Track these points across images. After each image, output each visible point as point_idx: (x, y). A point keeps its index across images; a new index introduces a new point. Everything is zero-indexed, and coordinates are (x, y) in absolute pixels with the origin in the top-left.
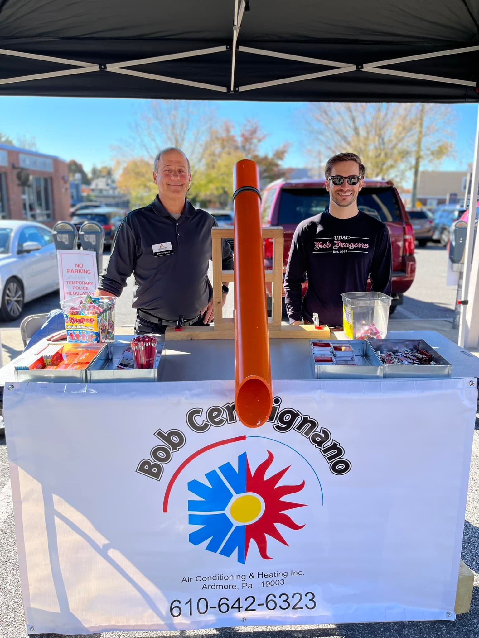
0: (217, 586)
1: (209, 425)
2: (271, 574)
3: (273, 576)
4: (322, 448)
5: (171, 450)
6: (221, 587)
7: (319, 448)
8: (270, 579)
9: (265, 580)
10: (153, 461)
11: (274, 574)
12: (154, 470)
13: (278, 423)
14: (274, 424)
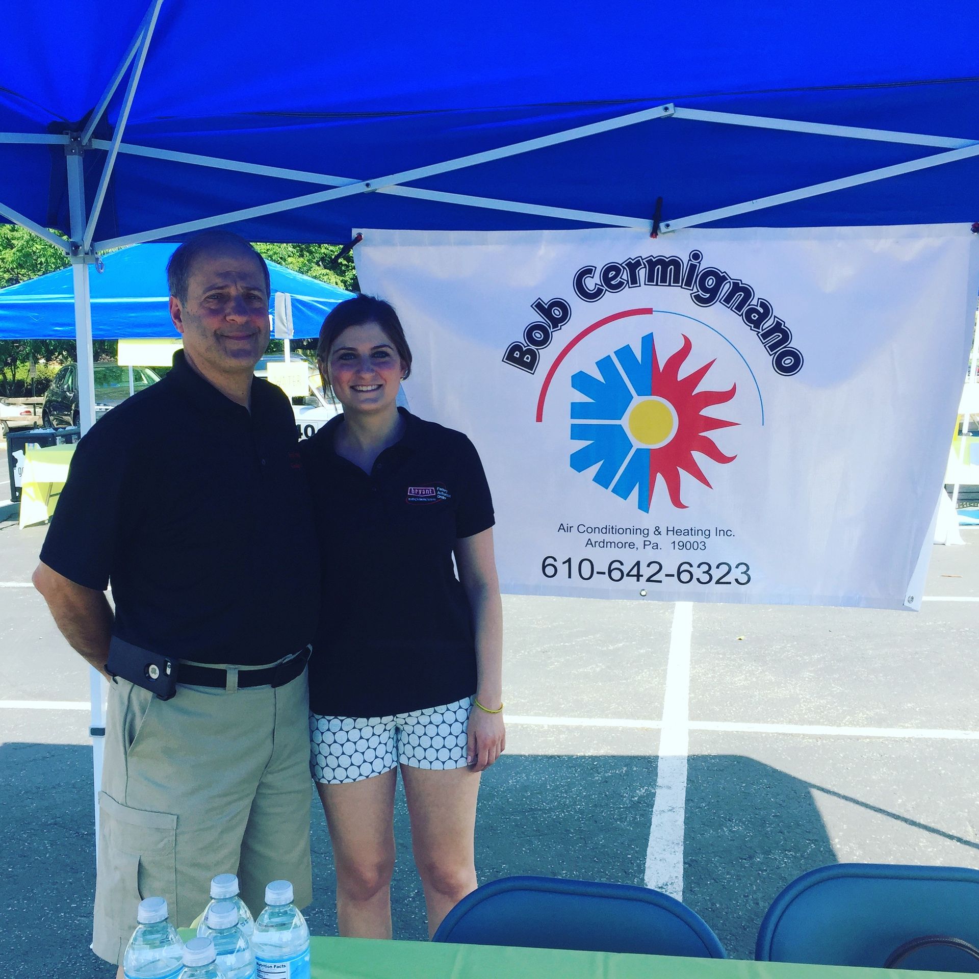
0: (607, 543)
1: (603, 290)
2: (685, 531)
3: (688, 535)
4: (760, 331)
5: (550, 329)
6: (613, 544)
7: (757, 331)
8: (684, 539)
9: (677, 539)
10: (526, 345)
11: (690, 531)
12: (527, 358)
13: (698, 291)
14: (692, 292)
